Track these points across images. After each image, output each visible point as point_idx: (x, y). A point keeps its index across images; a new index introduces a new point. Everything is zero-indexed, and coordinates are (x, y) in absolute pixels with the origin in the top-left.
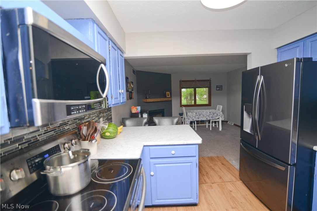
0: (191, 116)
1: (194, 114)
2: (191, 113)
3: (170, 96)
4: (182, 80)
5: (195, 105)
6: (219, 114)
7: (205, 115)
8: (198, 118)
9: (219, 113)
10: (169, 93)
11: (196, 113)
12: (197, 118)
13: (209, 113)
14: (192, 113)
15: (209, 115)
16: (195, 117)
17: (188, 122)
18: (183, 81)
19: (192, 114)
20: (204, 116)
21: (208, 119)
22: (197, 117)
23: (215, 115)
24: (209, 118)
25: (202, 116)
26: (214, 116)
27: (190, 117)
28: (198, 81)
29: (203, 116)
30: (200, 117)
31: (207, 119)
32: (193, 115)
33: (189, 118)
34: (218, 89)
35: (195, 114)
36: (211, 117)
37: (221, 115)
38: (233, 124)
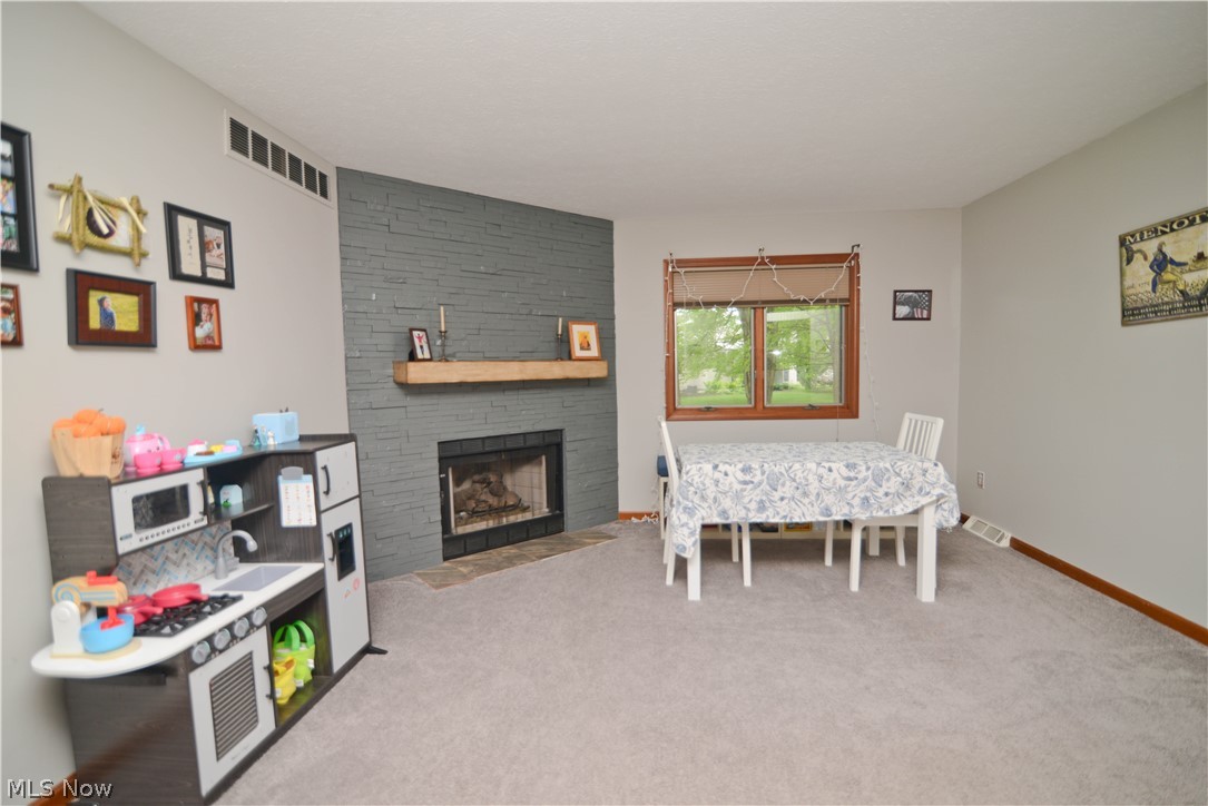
0: (711, 492)
1: (731, 478)
2: (708, 467)
3: (594, 352)
4: (675, 257)
5: (759, 410)
6: (918, 481)
7: (814, 487)
8: (762, 507)
9: (917, 472)
10: (590, 331)
11: (747, 470)
12: (753, 506)
13: (845, 472)
14: (716, 467)
15: (843, 483)
16: (738, 496)
17: (686, 531)
18: (682, 263)
19: (717, 475)
20: (805, 494)
21: (839, 517)
22: (756, 495)
23: (893, 485)
24: (846, 510)
25: (787, 490)
26: (881, 492)
27: (703, 498)
28: (775, 260)
29: (798, 494)
30: (777, 495)
31: (827, 512)
32: (726, 483)
33: (697, 500)
34: (903, 310)
35: (735, 471)
36: (856, 502)
37: (938, 491)
38: (1006, 543)
